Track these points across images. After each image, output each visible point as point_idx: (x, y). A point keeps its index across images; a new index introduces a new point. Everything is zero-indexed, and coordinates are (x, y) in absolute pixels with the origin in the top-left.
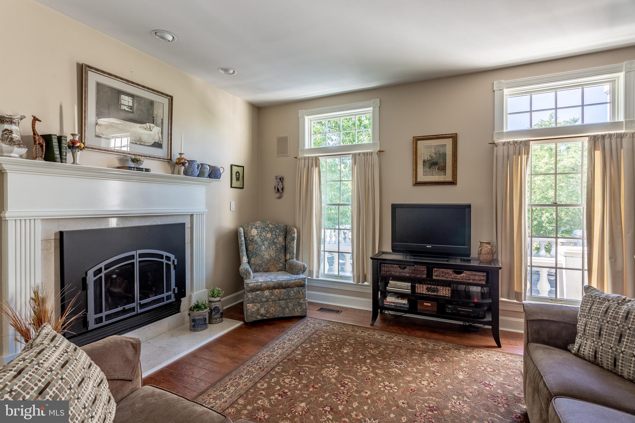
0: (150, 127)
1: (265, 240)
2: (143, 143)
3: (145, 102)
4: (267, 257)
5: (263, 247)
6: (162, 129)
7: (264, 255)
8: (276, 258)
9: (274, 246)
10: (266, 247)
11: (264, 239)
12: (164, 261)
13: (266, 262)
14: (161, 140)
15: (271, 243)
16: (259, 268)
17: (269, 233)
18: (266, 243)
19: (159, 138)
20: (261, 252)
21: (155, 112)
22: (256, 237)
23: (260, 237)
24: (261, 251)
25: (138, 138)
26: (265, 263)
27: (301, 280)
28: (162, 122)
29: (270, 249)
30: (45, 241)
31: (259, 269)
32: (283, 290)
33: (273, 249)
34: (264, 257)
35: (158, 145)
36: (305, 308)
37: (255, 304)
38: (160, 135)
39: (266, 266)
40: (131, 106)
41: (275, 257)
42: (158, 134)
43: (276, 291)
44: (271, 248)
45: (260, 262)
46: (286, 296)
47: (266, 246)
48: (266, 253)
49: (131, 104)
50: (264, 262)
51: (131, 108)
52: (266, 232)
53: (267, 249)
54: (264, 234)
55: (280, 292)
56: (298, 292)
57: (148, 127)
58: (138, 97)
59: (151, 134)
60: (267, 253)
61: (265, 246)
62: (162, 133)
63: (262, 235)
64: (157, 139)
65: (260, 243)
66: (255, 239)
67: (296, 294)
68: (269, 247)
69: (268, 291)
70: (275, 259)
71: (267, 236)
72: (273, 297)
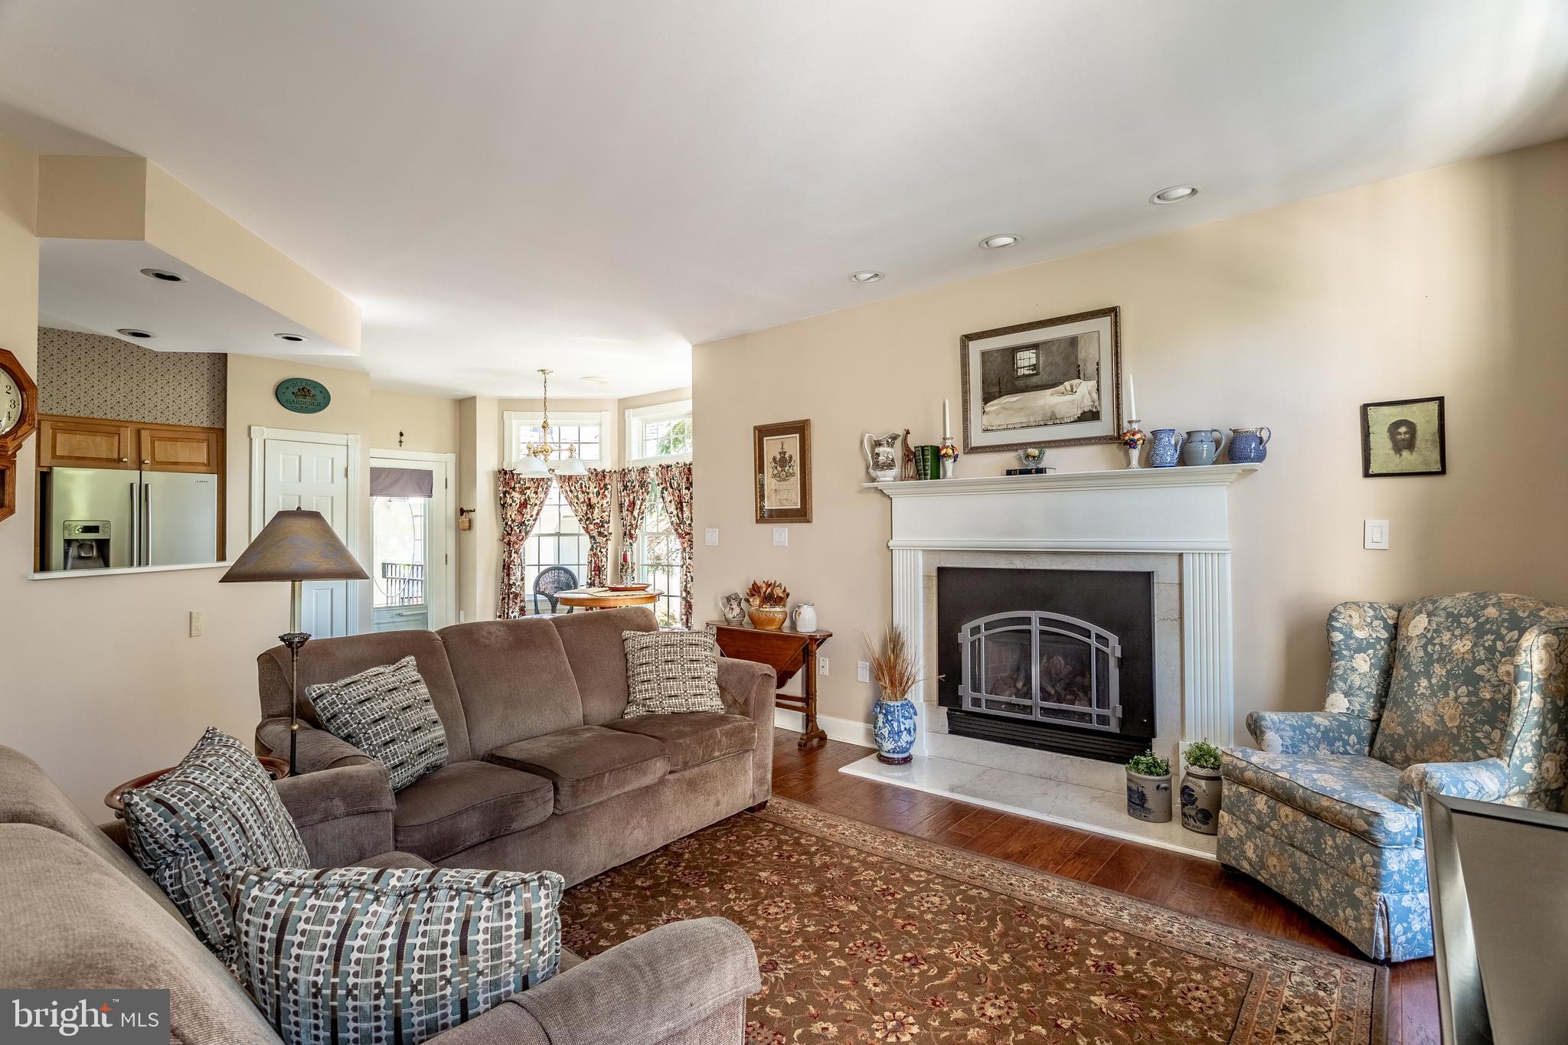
0: (1072, 386)
1: (1439, 660)
2: (1058, 421)
3: (1059, 346)
4: (1427, 719)
5: (1424, 682)
6: (1098, 382)
7: (1418, 710)
8: (1459, 736)
9: (1463, 690)
10: (1431, 686)
11: (1435, 656)
12: (1094, 643)
13: (1419, 737)
14: (1097, 404)
15: (1459, 675)
16: (1392, 749)
17: (1467, 637)
18: (1438, 670)
19: (1093, 401)
20: (1410, 697)
21: (1082, 355)
22: (1415, 643)
23: (1424, 647)
24: (1411, 693)
25: (1049, 415)
26: (1415, 740)
27: (1355, 811)
28: (1098, 369)
29: (1446, 695)
30: (927, 577)
31: (1392, 753)
32: (1305, 819)
33: (1456, 699)
34: (1418, 716)
35: (1092, 416)
36: (1367, 926)
37: (1235, 818)
38: (1095, 396)
39: (1416, 748)
40: (1034, 365)
41: (1455, 731)
42: (1090, 394)
43: (1285, 811)
44: (1452, 694)
45: (1400, 730)
46: (1309, 842)
47: (1434, 681)
48: (1427, 707)
49: (1034, 361)
50: (1413, 734)
51: (1035, 367)
52: (1457, 632)
53: (1434, 694)
54: (1446, 636)
55: (1296, 823)
56: (1349, 851)
57: (1069, 388)
58: (1045, 343)
59: (1073, 401)
60: (1431, 708)
61: (1429, 681)
62: (1098, 390)
63: (1437, 641)
64: (1087, 405)
65: (1417, 667)
66: (1409, 649)
67: (1340, 857)
68: (1444, 688)
69: (1265, 798)
70: (1454, 739)
71: (1454, 648)
72: (1274, 824)
